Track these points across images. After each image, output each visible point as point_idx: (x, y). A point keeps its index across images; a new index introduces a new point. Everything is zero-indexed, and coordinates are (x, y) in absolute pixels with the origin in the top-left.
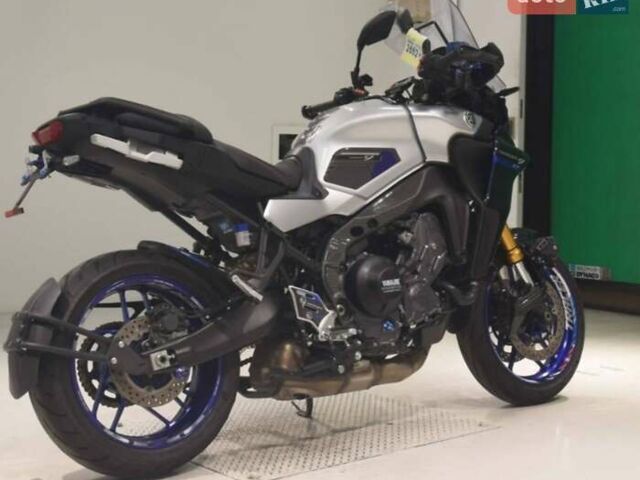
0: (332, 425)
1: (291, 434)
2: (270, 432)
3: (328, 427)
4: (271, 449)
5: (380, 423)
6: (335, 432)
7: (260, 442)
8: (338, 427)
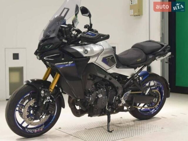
0: (102, 129)
1: (114, 126)
2: (120, 127)
3: (104, 128)
4: (119, 123)
5: (89, 129)
6: (102, 127)
7: (121, 124)
8: (101, 128)
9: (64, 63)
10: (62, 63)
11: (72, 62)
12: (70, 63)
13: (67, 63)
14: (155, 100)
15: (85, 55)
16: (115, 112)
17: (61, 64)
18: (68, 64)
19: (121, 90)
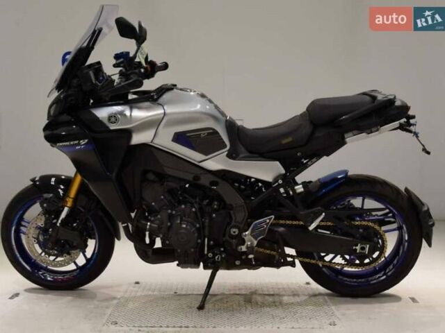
9: (72, 143)
10: (68, 143)
11: (86, 141)
12: (82, 142)
13: (76, 142)
14: (363, 248)
15: (113, 127)
16: (241, 265)
17: (67, 146)
18: (79, 144)
19: (243, 214)
